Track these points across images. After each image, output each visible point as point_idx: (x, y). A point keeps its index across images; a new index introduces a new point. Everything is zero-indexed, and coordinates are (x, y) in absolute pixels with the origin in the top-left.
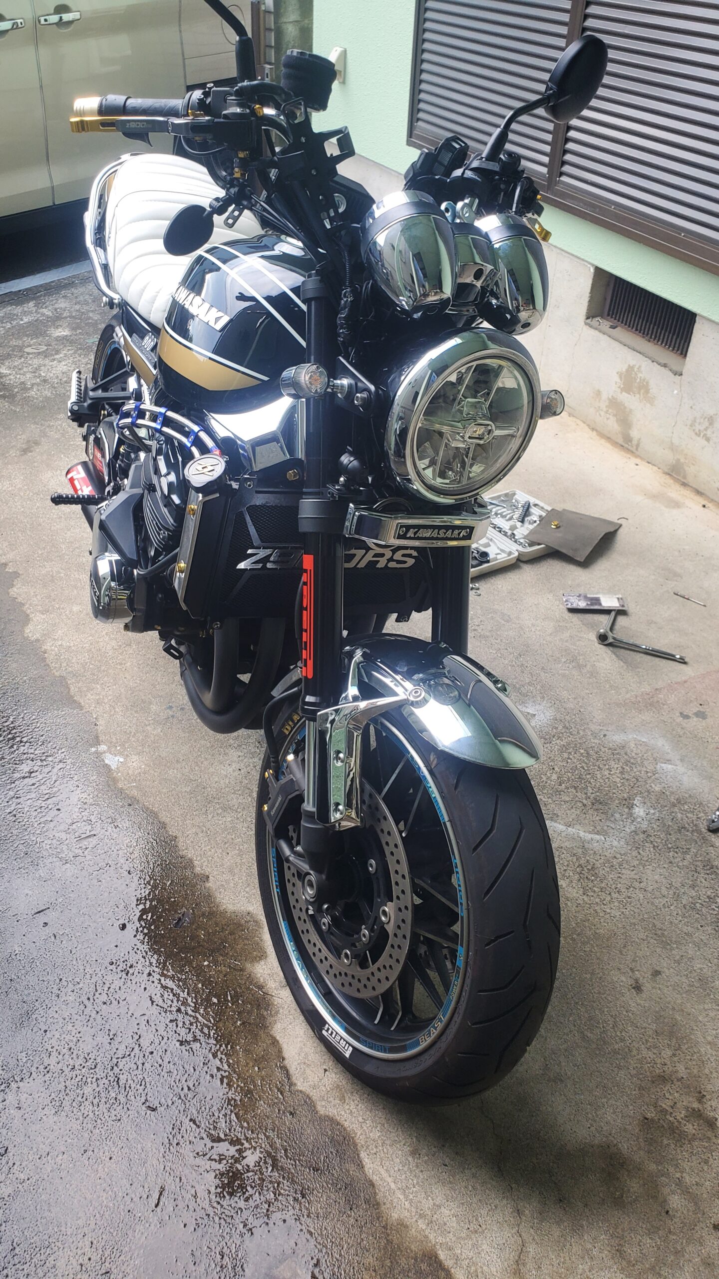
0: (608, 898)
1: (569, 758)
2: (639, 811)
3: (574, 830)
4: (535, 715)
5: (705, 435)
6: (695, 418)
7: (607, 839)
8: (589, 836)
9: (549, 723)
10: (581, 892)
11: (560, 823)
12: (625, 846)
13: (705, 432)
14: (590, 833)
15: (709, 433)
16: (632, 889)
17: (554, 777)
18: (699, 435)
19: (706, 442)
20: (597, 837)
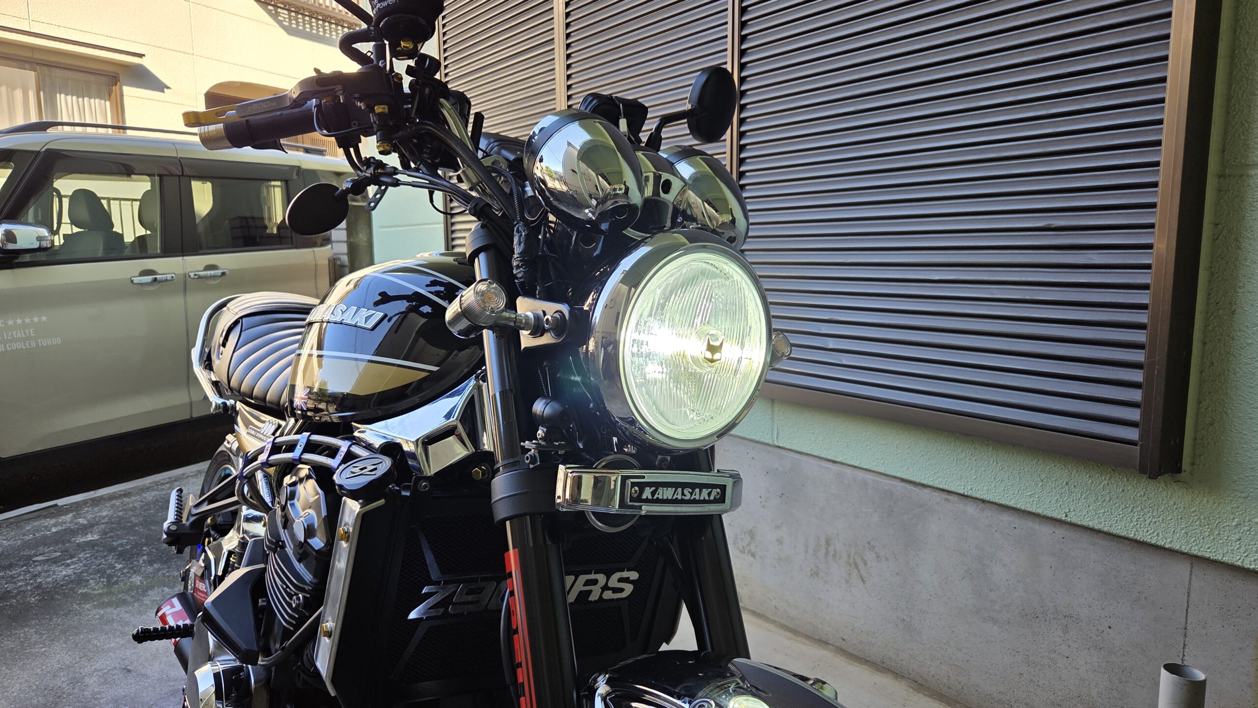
5: (749, 551)
6: (736, 534)
13: (749, 548)
15: (753, 548)
18: (744, 552)
19: (752, 558)
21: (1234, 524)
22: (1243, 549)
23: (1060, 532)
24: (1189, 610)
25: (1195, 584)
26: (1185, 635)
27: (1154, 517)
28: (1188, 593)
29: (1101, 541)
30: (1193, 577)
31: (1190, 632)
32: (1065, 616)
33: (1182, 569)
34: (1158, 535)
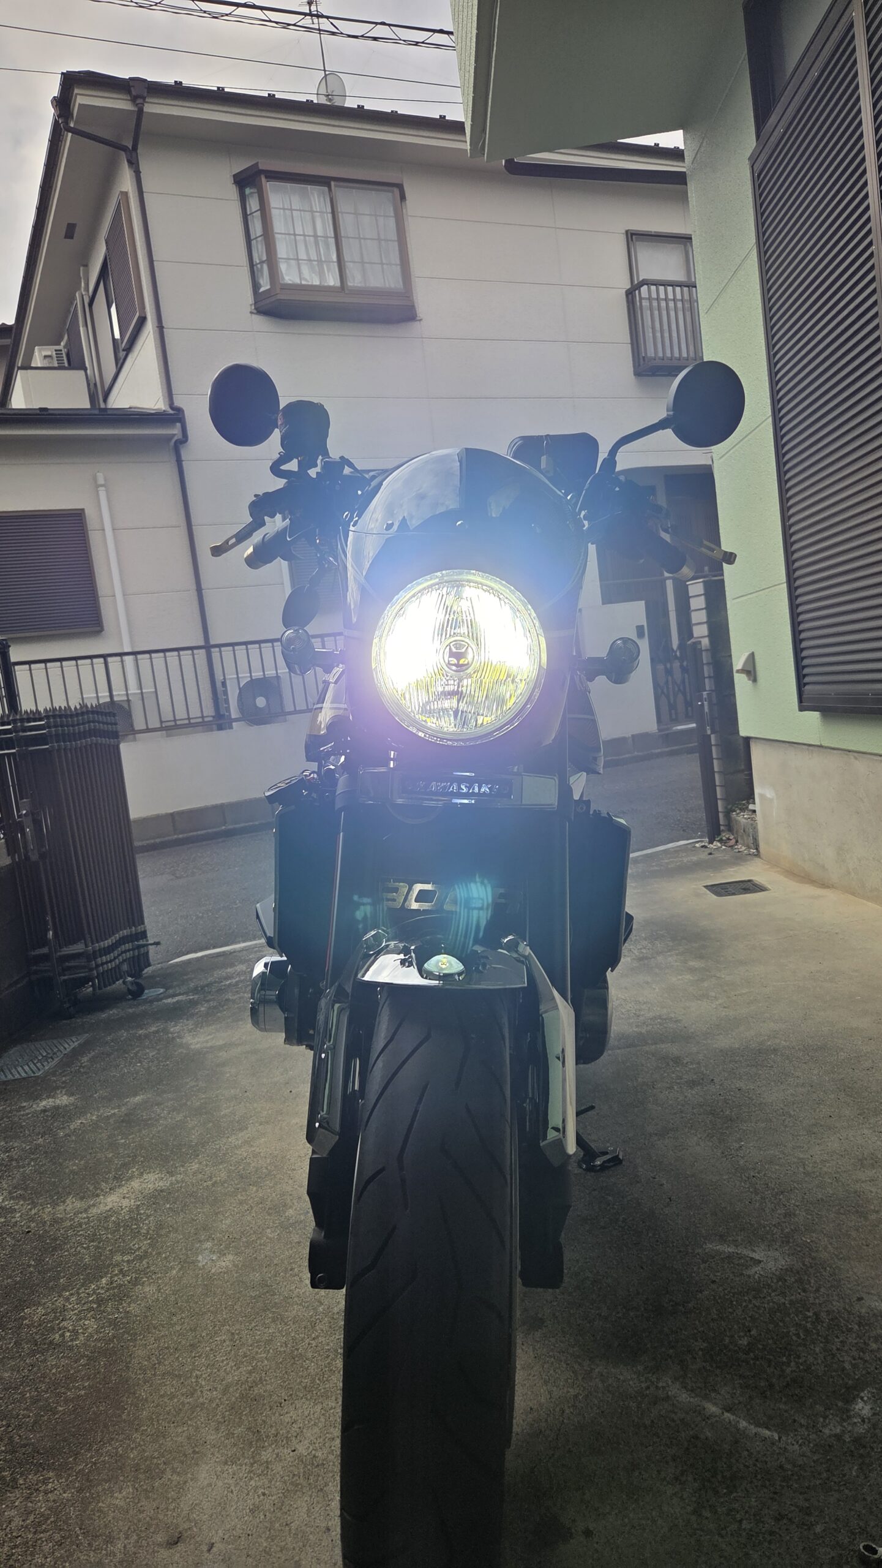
0: (734, 1527)
1: (782, 1321)
2: (862, 1408)
3: (732, 1417)
4: (760, 1262)
7: (784, 1438)
8: (753, 1429)
9: (778, 1273)
10: (689, 1509)
11: (715, 1404)
12: (809, 1454)
14: (758, 1425)
16: (785, 1521)
17: (744, 1342)
20: (767, 1433)
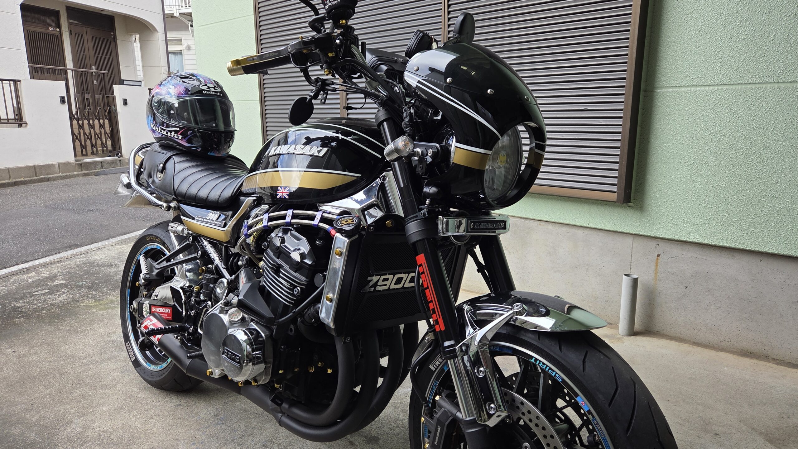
21: (648, 220)
22: (651, 229)
23: (586, 232)
24: (632, 255)
25: (634, 245)
26: (631, 265)
27: (620, 221)
28: (632, 249)
29: (601, 234)
30: (634, 243)
31: (633, 264)
32: (587, 265)
33: (629, 240)
34: (622, 228)
